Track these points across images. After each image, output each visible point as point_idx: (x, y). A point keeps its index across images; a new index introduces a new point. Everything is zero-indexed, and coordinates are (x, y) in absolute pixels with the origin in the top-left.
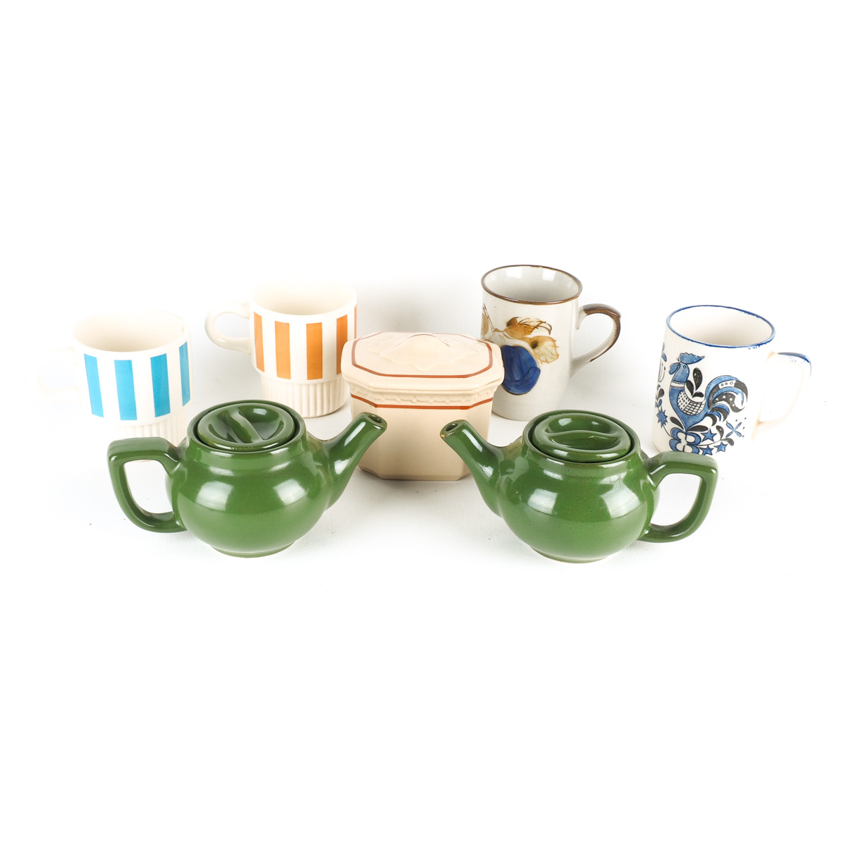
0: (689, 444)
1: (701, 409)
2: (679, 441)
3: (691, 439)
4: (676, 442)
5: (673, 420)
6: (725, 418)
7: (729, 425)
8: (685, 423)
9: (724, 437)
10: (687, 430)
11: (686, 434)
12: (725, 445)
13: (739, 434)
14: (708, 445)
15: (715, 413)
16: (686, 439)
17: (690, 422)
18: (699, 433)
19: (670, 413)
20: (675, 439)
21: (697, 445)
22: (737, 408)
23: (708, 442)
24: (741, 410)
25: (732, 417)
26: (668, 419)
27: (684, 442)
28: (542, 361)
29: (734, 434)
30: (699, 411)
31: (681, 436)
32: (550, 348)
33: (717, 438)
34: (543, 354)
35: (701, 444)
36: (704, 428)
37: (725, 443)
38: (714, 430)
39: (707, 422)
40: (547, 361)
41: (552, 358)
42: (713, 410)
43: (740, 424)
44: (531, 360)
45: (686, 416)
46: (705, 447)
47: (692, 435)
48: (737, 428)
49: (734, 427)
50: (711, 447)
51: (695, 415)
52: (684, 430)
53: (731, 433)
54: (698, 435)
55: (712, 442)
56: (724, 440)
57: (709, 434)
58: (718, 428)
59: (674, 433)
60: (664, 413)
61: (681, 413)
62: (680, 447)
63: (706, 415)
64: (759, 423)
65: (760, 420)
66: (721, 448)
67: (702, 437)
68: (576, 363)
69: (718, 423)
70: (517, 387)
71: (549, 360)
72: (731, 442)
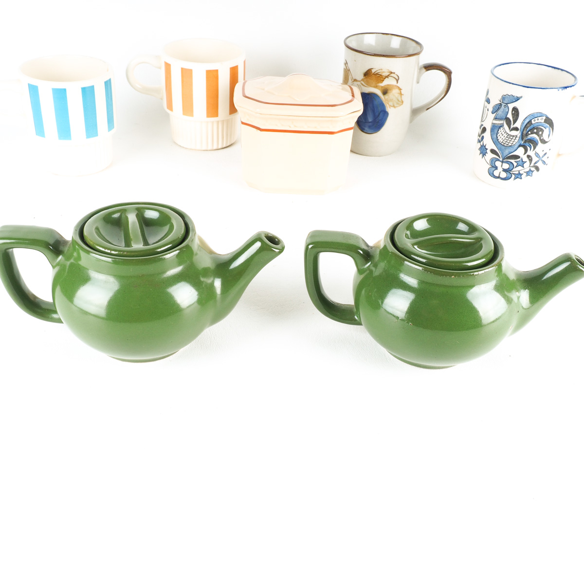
0: (504, 170)
1: (516, 141)
2: (496, 168)
3: (506, 166)
4: (494, 169)
5: (493, 151)
6: (534, 148)
7: (537, 155)
8: (502, 153)
9: (532, 164)
10: (503, 160)
11: (502, 162)
12: (533, 171)
13: (544, 162)
14: (519, 171)
15: (527, 144)
16: (502, 166)
17: (506, 152)
18: (512, 161)
19: (490, 145)
20: (493, 167)
21: (511, 171)
22: (544, 140)
23: (520, 168)
24: (547, 142)
25: (540, 147)
26: (488, 151)
27: (500, 169)
28: (390, 106)
29: (540, 162)
30: (514, 143)
31: (498, 164)
32: (397, 95)
33: (527, 165)
34: (391, 100)
35: (514, 170)
36: (517, 157)
37: (533, 169)
38: (525, 158)
39: (520, 152)
40: (394, 106)
41: (398, 104)
42: (525, 142)
43: (546, 154)
44: (383, 105)
45: (503, 147)
46: (517, 172)
47: (507, 162)
48: (543, 157)
49: (541, 157)
50: (521, 172)
51: (511, 146)
52: (501, 159)
53: (538, 161)
54: (512, 163)
55: (522, 168)
56: (532, 167)
57: (521, 162)
58: (529, 156)
59: (493, 161)
60: (485, 146)
61: (499, 145)
62: (496, 173)
63: (520, 146)
64: (559, 155)
65: (560, 153)
66: (529, 173)
67: (515, 164)
68: (415, 112)
69: (529, 153)
70: (369, 127)
71: (395, 105)
72: (537, 169)
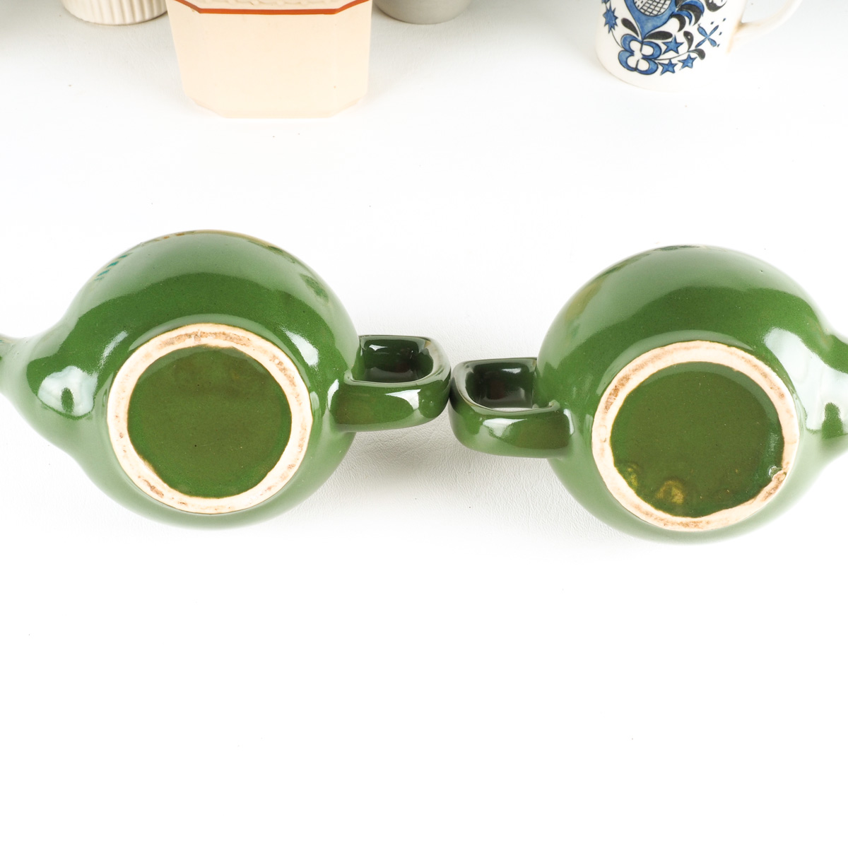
0: (645, 58)
1: (666, 7)
2: (632, 53)
3: (648, 50)
4: (628, 54)
5: (626, 23)
6: (697, 19)
7: (701, 30)
8: (642, 27)
9: (693, 48)
10: (644, 38)
11: (642, 43)
12: (693, 59)
13: (713, 43)
14: (670, 59)
15: (684, 13)
16: (641, 50)
17: (649, 26)
18: (659, 42)
19: (622, 12)
20: (626, 50)
21: (656, 59)
22: (715, 5)
23: (671, 54)
24: (719, 7)
25: (707, 18)
26: (619, 22)
27: (638, 55)
29: (707, 42)
30: (662, 11)
31: (635, 46)
33: (683, 49)
35: (661, 57)
36: (666, 35)
37: (693, 55)
38: (680, 38)
39: (672, 26)
42: (681, 9)
43: (717, 27)
45: (643, 18)
46: (667, 62)
47: (650, 44)
48: (711, 33)
49: (708, 33)
50: (674, 61)
51: (656, 16)
52: (640, 38)
53: (703, 41)
54: (657, 45)
55: (676, 55)
56: (693, 51)
57: (673, 44)
58: (687, 34)
59: (626, 40)
60: (613, 12)
61: (637, 13)
62: (632, 62)
63: (672, 15)
64: (741, 25)
65: (743, 21)
66: (687, 63)
67: (664, 48)
69: (687, 28)
72: (702, 54)
